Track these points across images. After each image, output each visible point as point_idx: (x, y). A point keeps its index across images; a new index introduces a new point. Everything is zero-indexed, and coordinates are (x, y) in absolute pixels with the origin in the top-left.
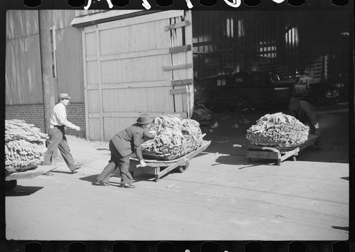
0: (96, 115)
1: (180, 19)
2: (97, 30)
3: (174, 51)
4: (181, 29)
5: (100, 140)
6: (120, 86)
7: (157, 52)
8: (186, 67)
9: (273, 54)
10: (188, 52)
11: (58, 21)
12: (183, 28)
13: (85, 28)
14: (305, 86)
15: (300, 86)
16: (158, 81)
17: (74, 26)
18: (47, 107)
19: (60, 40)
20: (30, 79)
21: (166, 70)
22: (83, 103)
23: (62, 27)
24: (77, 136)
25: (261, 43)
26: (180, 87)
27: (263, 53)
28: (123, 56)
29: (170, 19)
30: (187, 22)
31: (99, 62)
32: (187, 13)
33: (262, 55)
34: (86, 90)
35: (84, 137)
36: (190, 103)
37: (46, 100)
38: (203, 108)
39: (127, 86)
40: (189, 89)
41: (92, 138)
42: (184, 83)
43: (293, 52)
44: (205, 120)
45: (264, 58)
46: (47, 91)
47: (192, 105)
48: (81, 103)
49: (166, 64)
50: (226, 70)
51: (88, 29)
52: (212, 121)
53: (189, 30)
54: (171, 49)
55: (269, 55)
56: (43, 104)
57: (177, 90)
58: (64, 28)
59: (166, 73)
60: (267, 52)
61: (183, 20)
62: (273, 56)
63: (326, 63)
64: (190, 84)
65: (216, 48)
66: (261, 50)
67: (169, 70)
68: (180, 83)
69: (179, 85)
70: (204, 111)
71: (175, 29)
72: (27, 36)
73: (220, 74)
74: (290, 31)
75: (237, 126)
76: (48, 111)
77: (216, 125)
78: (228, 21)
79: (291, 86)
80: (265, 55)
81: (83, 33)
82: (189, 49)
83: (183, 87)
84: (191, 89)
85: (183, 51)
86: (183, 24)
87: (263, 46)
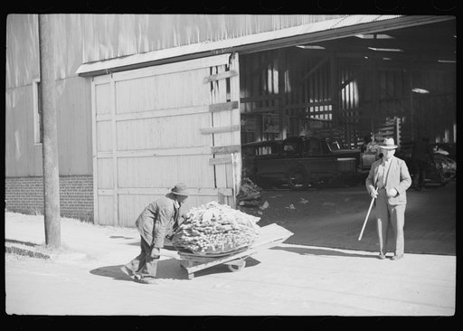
0: (109, 192)
1: (224, 68)
2: (112, 81)
3: (215, 109)
4: (225, 82)
5: (113, 225)
6: (142, 154)
7: (191, 110)
8: (231, 130)
9: (326, 115)
10: (235, 110)
11: (59, 68)
12: (228, 80)
13: (96, 78)
14: (374, 156)
15: (368, 156)
16: (193, 147)
17: (80, 75)
18: (48, 180)
19: (61, 92)
20: (17, 144)
21: (204, 133)
22: (90, 176)
23: (63, 76)
24: (82, 220)
25: (311, 101)
26: (223, 156)
27: (314, 113)
28: (146, 115)
29: (211, 68)
30: (233, 72)
31: (114, 121)
32: (233, 61)
33: (312, 117)
34: (95, 159)
35: (91, 220)
36: (236, 176)
37: (48, 171)
38: (249, 183)
39: (152, 153)
40: (235, 158)
41: (103, 221)
42: (227, 150)
43: (352, 114)
44: (253, 199)
45: (314, 120)
46: (49, 159)
47: (239, 179)
48: (88, 176)
49: (205, 124)
50: (267, 135)
51: (99, 80)
52: (261, 200)
53: (235, 83)
54: (211, 106)
55: (322, 116)
56: (44, 177)
57: (219, 159)
58: (67, 78)
59: (204, 137)
60: (319, 113)
61: (227, 69)
62: (326, 118)
63: (398, 127)
64: (237, 151)
65: (254, 106)
66: (312, 110)
67: (209, 134)
68: (223, 150)
69: (221, 153)
70: (251, 188)
71: (217, 81)
72: (15, 87)
73: (260, 140)
74: (347, 87)
75: (292, 207)
76: (50, 186)
77: (266, 205)
78: (270, 72)
79: (357, 156)
80: (317, 116)
81: (93, 84)
82: (235, 106)
83: (228, 155)
84: (237, 158)
85: (227, 109)
86: (228, 74)
87: (314, 105)
